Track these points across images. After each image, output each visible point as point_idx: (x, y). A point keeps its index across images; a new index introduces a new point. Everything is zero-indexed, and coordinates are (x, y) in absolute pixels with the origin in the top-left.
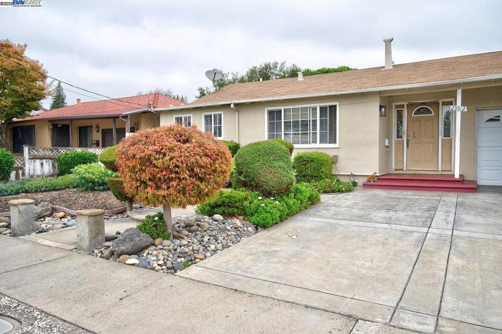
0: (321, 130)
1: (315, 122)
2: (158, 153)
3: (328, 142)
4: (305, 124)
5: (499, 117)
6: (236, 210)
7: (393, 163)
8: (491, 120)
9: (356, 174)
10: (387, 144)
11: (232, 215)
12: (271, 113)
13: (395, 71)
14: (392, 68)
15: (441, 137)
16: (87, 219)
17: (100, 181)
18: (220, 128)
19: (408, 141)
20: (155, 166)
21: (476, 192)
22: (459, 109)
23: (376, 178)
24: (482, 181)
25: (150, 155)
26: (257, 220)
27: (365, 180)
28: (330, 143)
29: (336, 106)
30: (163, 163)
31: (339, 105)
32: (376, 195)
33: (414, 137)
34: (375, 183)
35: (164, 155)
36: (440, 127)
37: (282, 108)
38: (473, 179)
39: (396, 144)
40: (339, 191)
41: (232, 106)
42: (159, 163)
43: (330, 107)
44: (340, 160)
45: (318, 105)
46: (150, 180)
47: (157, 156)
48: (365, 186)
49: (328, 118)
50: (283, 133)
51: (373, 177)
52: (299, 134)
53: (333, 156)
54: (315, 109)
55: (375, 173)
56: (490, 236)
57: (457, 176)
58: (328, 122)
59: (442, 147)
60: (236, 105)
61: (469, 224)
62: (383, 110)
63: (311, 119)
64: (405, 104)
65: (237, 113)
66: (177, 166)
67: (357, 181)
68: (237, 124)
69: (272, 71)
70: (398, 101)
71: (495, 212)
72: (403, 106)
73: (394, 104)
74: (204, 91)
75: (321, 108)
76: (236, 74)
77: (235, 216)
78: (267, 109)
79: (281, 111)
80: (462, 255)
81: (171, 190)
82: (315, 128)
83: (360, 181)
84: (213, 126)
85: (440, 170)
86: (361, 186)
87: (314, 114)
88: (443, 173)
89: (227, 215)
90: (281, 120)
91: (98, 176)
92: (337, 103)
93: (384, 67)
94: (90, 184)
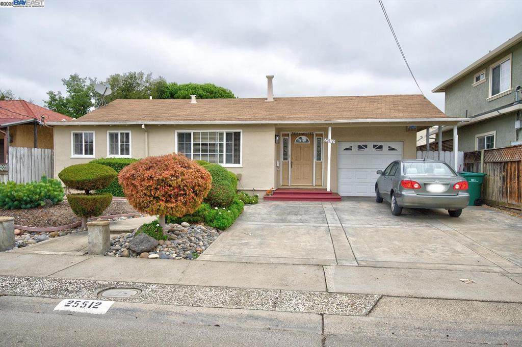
0: (227, 152)
1: (221, 145)
2: (173, 176)
3: (233, 162)
4: (213, 146)
5: (351, 147)
6: (199, 218)
7: (281, 180)
8: (346, 149)
9: (257, 189)
10: (278, 165)
11: (196, 222)
12: (181, 136)
13: (277, 104)
14: (273, 100)
15: (315, 160)
16: (101, 228)
17: (29, 199)
18: (128, 146)
19: (291, 162)
20: (170, 186)
21: (341, 201)
22: (329, 141)
23: (273, 192)
24: (342, 194)
25: (166, 178)
26: (218, 225)
27: (263, 194)
28: (234, 163)
29: (240, 133)
30: (177, 183)
31: (243, 132)
32: (278, 205)
33: (296, 160)
34: (272, 196)
35: (177, 177)
36: (314, 153)
37: (192, 132)
38: (335, 192)
39: (283, 164)
40: (249, 203)
41: (143, 127)
42: (174, 184)
43: (235, 133)
44: (243, 178)
45: (225, 131)
46: (163, 196)
47: (173, 178)
48: (265, 198)
49: (233, 142)
50: (192, 153)
51: (270, 191)
52: (199, 155)
53: (238, 174)
54: (221, 134)
55: (273, 188)
56: (362, 226)
57: (328, 190)
58: (233, 146)
59: (316, 168)
60: (146, 125)
61: (348, 220)
62: (277, 138)
63: (218, 142)
64: (290, 133)
65: (146, 134)
66: (186, 186)
67: (258, 195)
68: (146, 143)
69: (137, 81)
70: (284, 131)
71: (358, 213)
72: (288, 135)
73: (281, 133)
74: (55, 95)
75: (227, 134)
76: (94, 79)
77: (198, 223)
78: (176, 132)
79: (190, 134)
80: (353, 236)
81: (179, 203)
82: (221, 151)
83: (261, 195)
84: (119, 144)
85: (314, 185)
86: (261, 199)
87: (221, 139)
88: (317, 187)
89: (193, 222)
90: (191, 142)
91: (26, 195)
92: (241, 131)
93: (267, 99)
94: (16, 203)
